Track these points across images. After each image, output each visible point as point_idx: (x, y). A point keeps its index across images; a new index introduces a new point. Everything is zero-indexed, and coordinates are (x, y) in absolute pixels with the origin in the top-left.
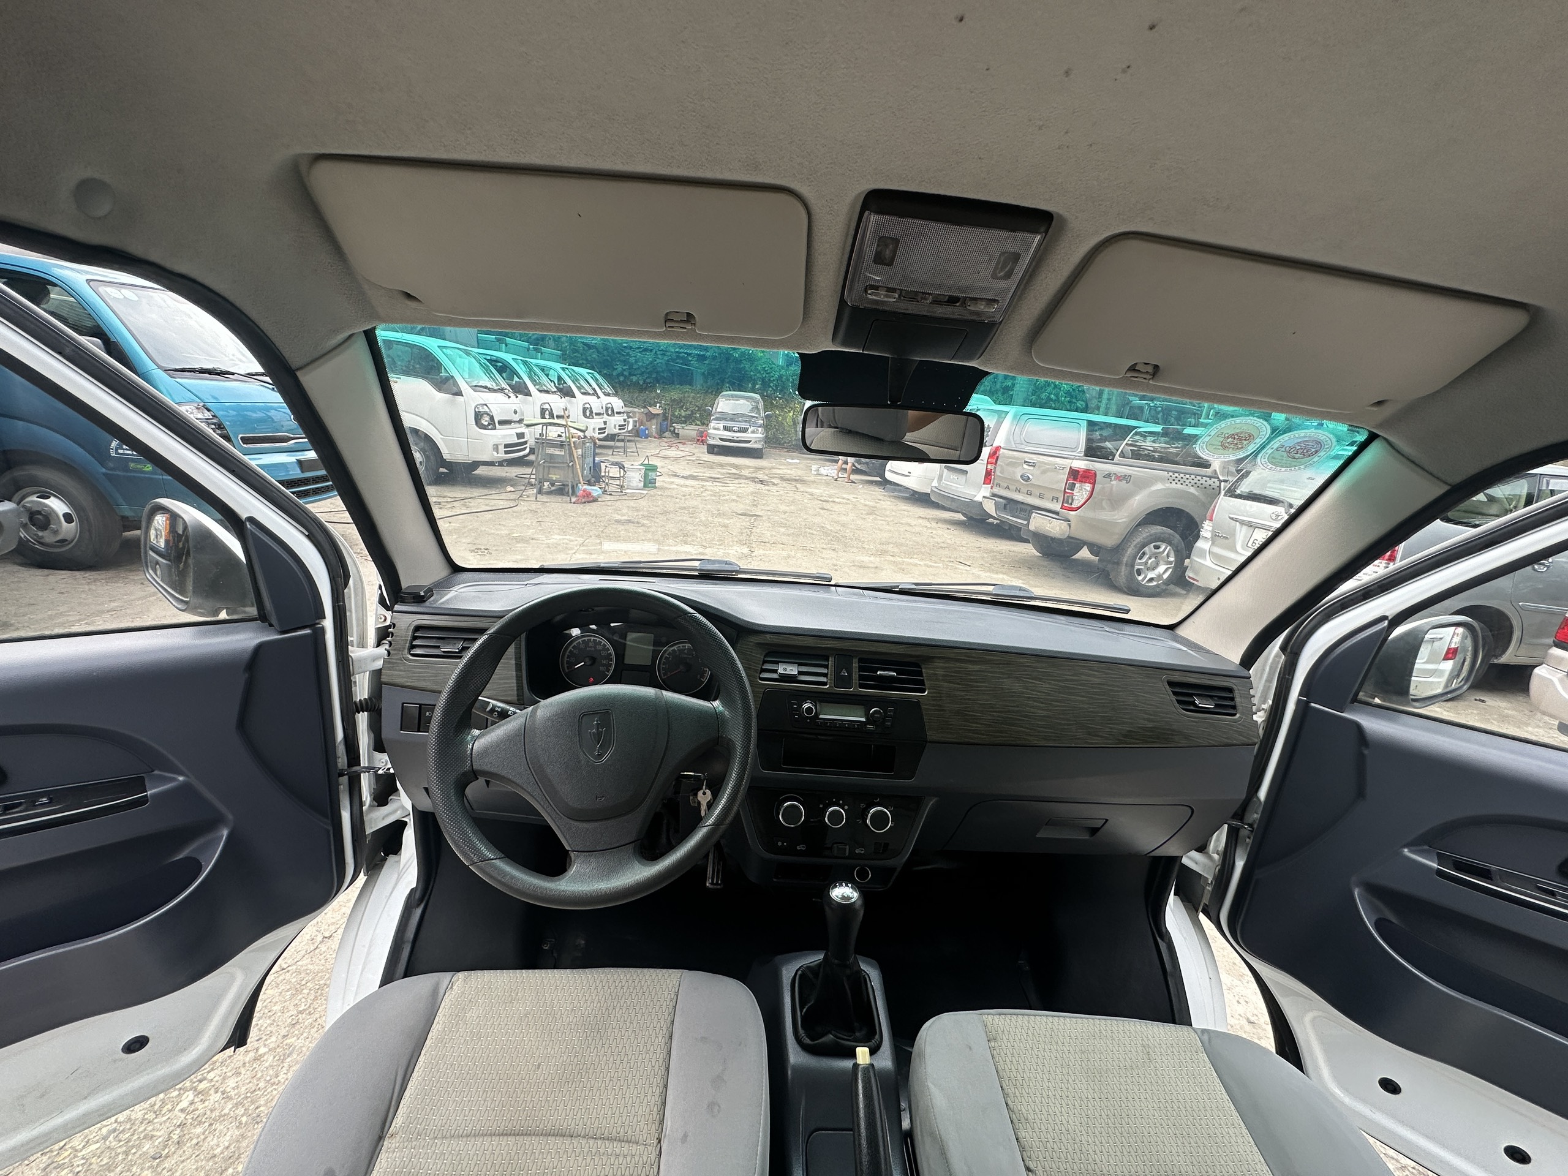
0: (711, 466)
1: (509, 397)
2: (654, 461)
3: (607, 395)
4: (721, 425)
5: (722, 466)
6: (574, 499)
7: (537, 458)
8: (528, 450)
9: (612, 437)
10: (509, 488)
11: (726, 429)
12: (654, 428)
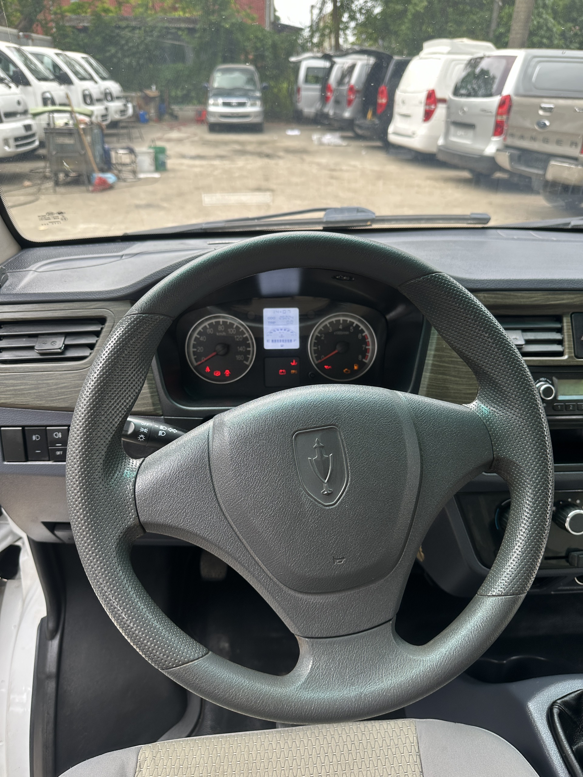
0: (216, 144)
1: (10, 87)
2: (160, 144)
3: (103, 79)
4: (220, 101)
5: (226, 143)
6: (91, 188)
7: (49, 151)
8: (37, 143)
9: (114, 124)
10: (27, 183)
11: (226, 104)
12: (152, 112)
